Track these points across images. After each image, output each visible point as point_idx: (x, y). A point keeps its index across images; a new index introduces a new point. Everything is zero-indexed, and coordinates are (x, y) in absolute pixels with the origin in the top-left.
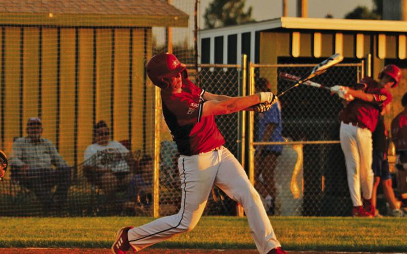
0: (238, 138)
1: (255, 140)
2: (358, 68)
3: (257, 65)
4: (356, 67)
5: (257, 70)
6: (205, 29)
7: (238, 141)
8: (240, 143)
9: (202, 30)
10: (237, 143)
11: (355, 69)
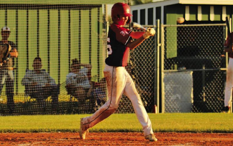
0: (155, 68)
1: (164, 69)
2: (224, 26)
3: (165, 26)
4: (223, 26)
5: (165, 28)
6: (134, 5)
7: (155, 70)
8: (157, 71)
9: (132, 6)
10: (154, 71)
11: (222, 27)
